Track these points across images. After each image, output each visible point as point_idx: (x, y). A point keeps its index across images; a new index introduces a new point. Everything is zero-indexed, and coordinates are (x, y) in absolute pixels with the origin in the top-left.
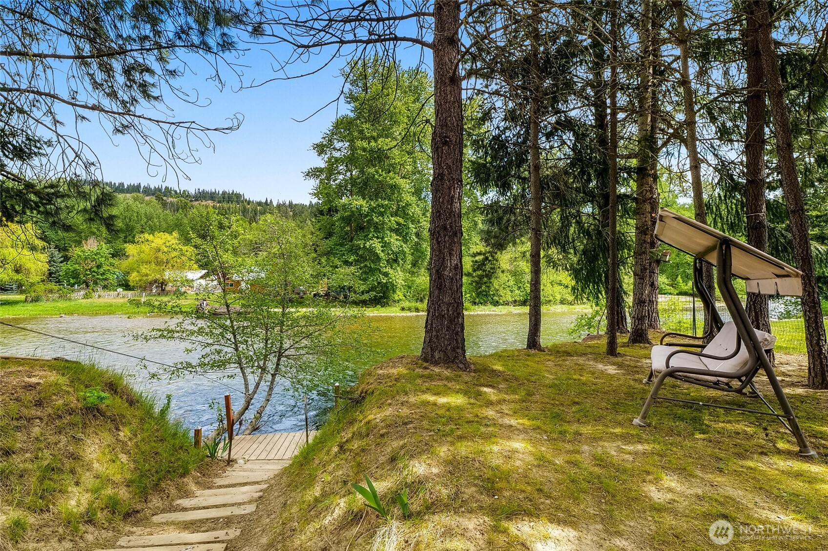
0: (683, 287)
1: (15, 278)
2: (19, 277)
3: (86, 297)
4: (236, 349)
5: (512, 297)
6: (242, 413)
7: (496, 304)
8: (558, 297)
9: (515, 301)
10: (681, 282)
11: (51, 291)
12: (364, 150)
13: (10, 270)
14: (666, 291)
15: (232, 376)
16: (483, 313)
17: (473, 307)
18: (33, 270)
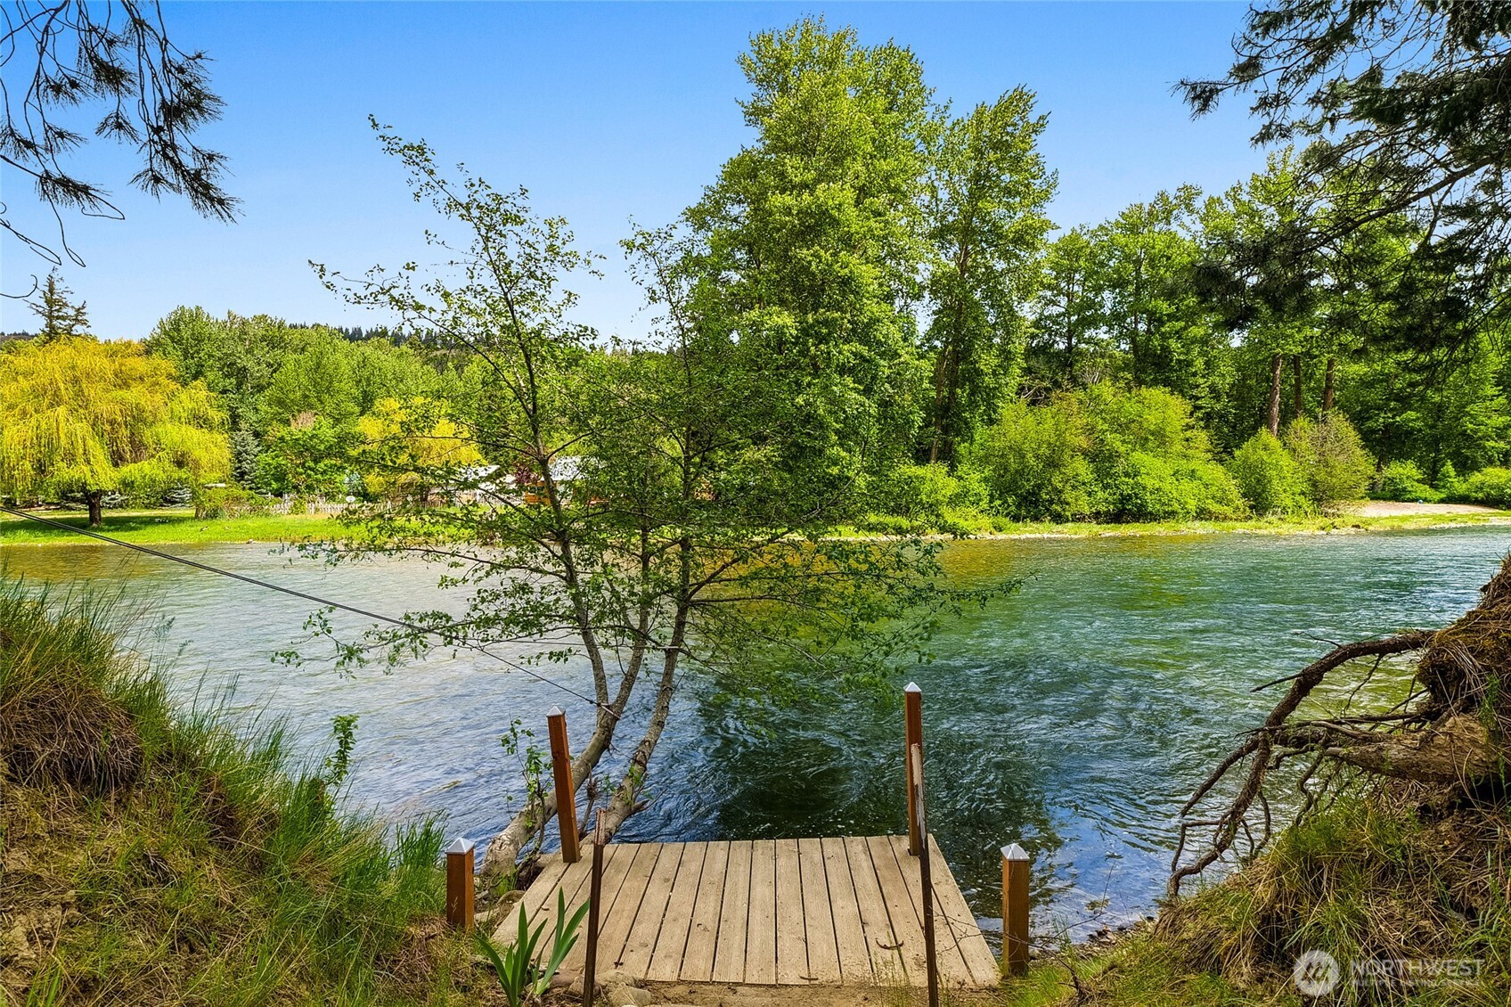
0: (1456, 485)
1: (176, 476)
2: (183, 474)
3: (296, 510)
4: (571, 579)
5: (1091, 505)
6: (592, 761)
7: (1058, 519)
8: (1192, 505)
9: (1098, 513)
10: (1453, 473)
11: (237, 499)
12: (788, 211)
13: (167, 462)
14: (1414, 495)
15: (561, 654)
16: (1038, 536)
17: (1014, 525)
18: (204, 462)
